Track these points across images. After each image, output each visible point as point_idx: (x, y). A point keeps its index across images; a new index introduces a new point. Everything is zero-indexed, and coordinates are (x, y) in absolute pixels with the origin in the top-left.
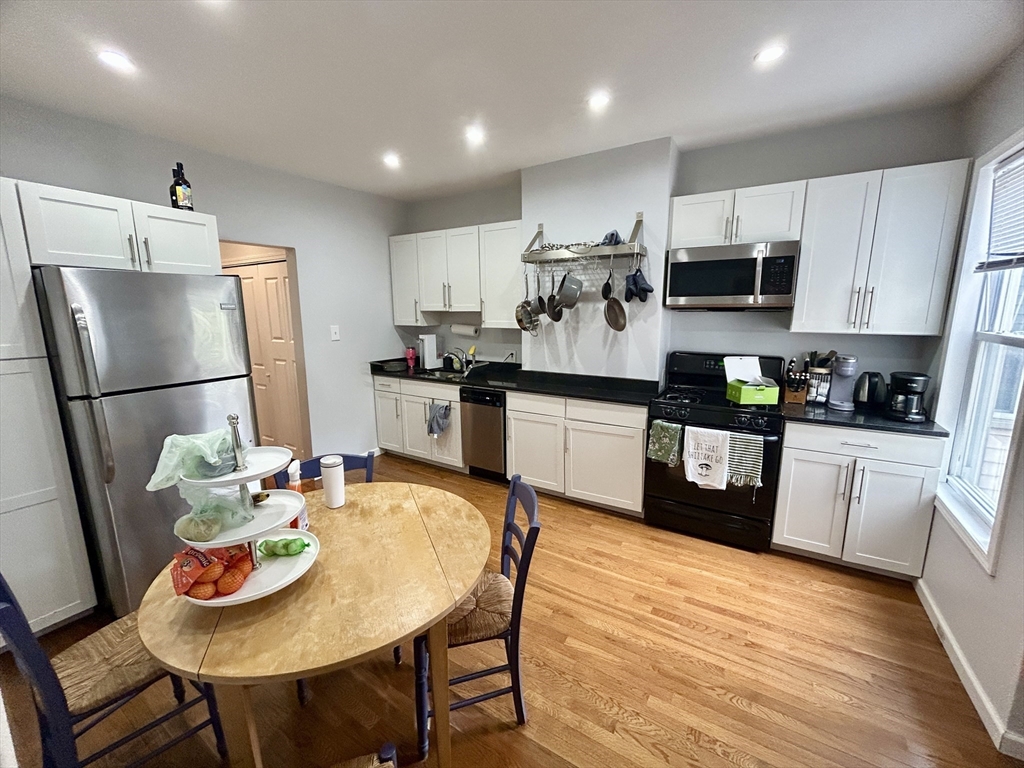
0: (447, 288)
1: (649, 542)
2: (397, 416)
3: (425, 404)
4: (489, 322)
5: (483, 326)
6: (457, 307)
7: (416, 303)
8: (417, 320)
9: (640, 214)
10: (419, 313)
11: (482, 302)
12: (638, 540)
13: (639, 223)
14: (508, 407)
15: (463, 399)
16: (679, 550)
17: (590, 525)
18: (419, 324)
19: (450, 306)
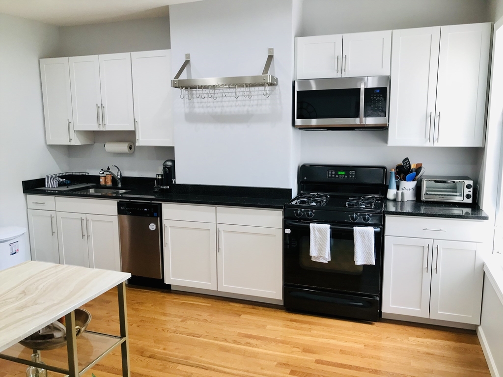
0: (100, 109)
1: (289, 323)
2: (53, 233)
3: (82, 220)
4: (142, 140)
5: (137, 144)
6: (111, 126)
7: (69, 123)
8: (70, 139)
9: (271, 50)
10: (72, 133)
11: (135, 122)
12: (281, 323)
13: (270, 57)
14: (164, 217)
15: (120, 212)
16: (313, 327)
17: (240, 315)
18: (73, 143)
19: (104, 125)
